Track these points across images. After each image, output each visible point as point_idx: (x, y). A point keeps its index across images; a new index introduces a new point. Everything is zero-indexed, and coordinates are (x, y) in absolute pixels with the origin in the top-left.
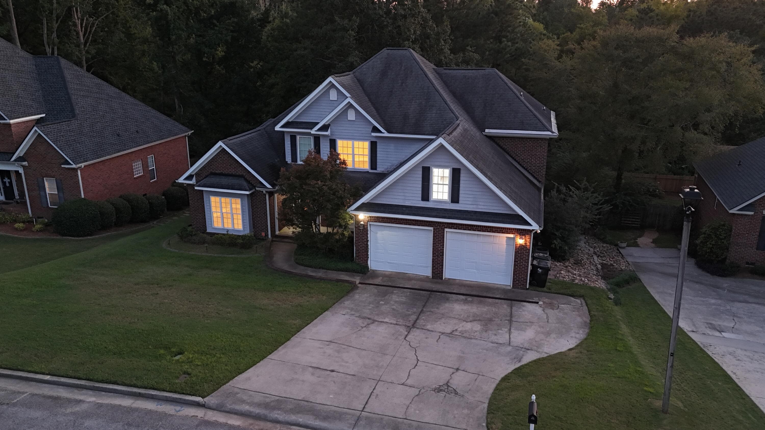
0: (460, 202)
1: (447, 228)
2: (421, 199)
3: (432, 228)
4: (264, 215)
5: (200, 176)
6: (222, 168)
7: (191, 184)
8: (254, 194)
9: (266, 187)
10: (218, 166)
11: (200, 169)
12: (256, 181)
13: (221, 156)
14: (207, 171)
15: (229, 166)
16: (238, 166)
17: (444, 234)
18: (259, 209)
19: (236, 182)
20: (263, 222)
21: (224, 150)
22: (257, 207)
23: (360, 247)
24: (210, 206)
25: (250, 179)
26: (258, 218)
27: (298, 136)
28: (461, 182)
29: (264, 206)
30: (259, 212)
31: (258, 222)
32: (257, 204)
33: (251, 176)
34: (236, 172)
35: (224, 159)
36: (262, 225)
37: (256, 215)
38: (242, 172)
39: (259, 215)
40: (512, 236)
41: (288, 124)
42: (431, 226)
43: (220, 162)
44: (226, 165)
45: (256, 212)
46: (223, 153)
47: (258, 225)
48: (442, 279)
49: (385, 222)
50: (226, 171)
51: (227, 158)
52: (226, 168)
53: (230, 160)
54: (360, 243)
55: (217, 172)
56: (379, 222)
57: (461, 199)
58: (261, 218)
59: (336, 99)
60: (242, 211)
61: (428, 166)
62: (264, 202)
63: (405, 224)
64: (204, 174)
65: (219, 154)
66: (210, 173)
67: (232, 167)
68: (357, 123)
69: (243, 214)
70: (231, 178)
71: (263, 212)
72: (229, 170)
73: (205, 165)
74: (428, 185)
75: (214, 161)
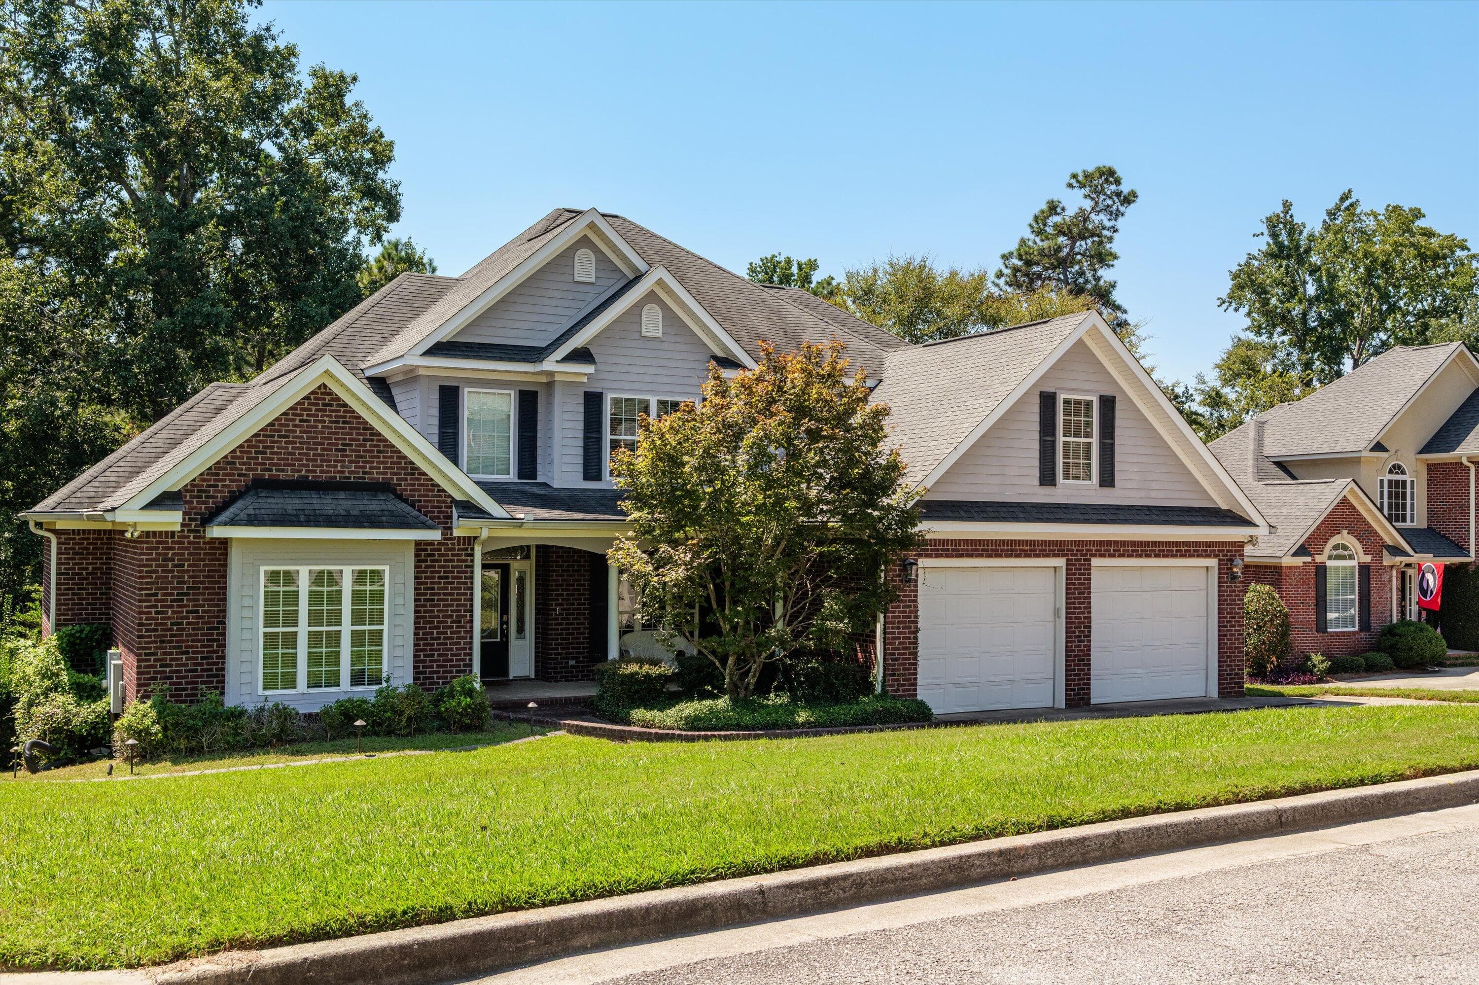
0: (1117, 483)
1: (1094, 556)
2: (1036, 481)
3: (1061, 562)
4: (457, 627)
5: (207, 497)
6: (307, 460)
7: (154, 533)
8: (426, 550)
9: (489, 514)
10: (289, 454)
11: (210, 468)
12: (438, 502)
13: (308, 415)
14: (240, 475)
15: (337, 450)
16: (372, 451)
17: (1090, 574)
18: (439, 606)
19: (374, 505)
20: (452, 655)
21: (322, 393)
22: (433, 600)
23: (900, 643)
24: (253, 608)
25: (414, 496)
26: (432, 639)
27: (466, 390)
28: (1118, 432)
29: (458, 594)
30: (438, 617)
31: (433, 655)
32: (433, 589)
33: (419, 485)
34: (364, 473)
35: (316, 427)
36: (445, 666)
37: (425, 628)
38: (386, 473)
39: (438, 628)
40: (1213, 562)
41: (440, 349)
42: (1063, 556)
43: (302, 437)
44: (322, 449)
45: (425, 617)
46: (317, 404)
47: (432, 667)
48: (1088, 704)
49: (961, 556)
50: (322, 472)
51: (331, 422)
52: (322, 461)
53: (344, 428)
54: (898, 628)
55: (282, 476)
56: (947, 556)
57: (1117, 475)
58: (445, 638)
59: (593, 280)
60: (393, 615)
61: (1053, 390)
62: (461, 578)
63: (1007, 556)
64: (223, 486)
65: (302, 409)
66: (254, 480)
67: (346, 456)
68: (666, 346)
69: (393, 626)
70: (342, 495)
71: (451, 616)
72: (336, 466)
73: (234, 451)
74: (1053, 443)
75: (273, 436)
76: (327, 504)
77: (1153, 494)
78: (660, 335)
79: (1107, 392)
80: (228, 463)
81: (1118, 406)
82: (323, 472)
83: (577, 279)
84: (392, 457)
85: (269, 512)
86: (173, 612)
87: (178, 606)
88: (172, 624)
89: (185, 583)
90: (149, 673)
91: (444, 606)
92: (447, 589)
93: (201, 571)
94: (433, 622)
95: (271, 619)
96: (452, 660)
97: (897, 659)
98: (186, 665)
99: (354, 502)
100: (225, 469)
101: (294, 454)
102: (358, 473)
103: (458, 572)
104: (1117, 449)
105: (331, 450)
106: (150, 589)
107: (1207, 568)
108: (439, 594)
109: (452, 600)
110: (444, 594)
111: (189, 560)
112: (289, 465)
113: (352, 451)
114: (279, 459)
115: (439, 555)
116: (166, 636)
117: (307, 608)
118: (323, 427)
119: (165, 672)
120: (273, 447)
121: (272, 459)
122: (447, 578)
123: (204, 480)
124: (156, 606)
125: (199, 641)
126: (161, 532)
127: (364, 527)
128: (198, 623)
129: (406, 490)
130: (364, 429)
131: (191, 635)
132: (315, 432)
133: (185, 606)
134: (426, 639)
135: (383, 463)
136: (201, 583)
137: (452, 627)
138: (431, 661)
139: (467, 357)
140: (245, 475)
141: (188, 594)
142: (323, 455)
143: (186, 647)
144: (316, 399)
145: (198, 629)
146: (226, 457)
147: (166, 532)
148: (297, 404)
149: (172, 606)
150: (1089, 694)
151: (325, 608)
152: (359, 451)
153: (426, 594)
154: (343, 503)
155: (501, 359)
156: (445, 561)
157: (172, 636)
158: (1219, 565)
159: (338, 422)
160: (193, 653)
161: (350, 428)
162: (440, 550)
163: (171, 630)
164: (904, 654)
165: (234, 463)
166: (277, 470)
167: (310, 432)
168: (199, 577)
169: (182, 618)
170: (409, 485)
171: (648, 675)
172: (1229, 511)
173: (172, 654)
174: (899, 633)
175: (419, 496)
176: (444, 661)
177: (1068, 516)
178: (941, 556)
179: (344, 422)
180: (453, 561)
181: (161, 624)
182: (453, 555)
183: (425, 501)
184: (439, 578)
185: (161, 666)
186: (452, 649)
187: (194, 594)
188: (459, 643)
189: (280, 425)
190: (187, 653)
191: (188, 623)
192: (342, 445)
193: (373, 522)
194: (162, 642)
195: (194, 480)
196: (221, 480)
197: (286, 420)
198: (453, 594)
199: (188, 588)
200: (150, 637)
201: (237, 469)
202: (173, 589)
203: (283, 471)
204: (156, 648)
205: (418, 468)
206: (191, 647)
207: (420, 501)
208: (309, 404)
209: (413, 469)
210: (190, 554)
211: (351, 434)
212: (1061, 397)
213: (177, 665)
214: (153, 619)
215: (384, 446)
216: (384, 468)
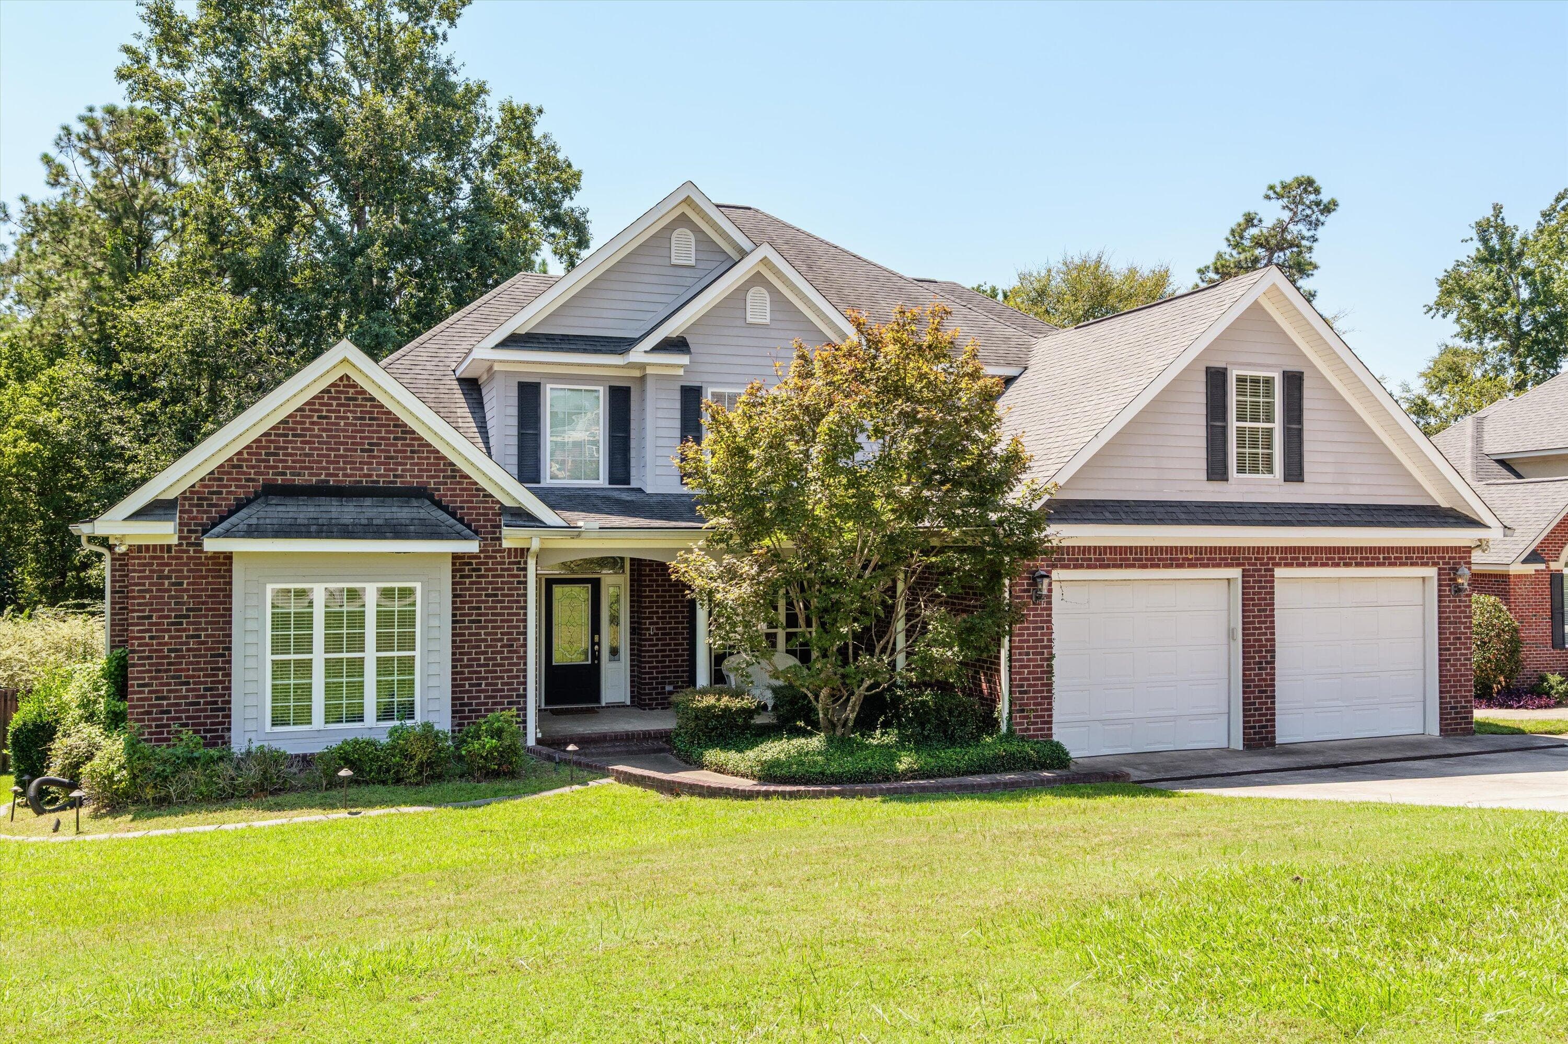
0: (1307, 477)
1: (1279, 565)
2: (1203, 475)
4: (509, 652)
5: (209, 505)
6: (327, 462)
7: (147, 547)
8: (471, 564)
9: (541, 522)
10: (306, 455)
11: (212, 473)
12: (484, 508)
13: (328, 411)
14: (248, 480)
15: (362, 451)
16: (405, 451)
17: (1272, 587)
18: (486, 627)
19: (401, 512)
20: (503, 684)
21: (344, 386)
22: (480, 621)
23: (1029, 673)
24: (259, 632)
25: (456, 502)
26: (479, 666)
27: (549, 386)
28: (1306, 415)
29: (508, 614)
30: (486, 640)
31: (480, 685)
32: (479, 608)
33: (462, 490)
34: (395, 476)
35: (338, 424)
36: (495, 697)
37: (470, 653)
38: (422, 477)
39: (486, 653)
40: (1431, 572)
41: (514, 341)
42: (1238, 565)
43: (321, 436)
44: (345, 450)
45: (470, 641)
46: (339, 399)
47: (479, 698)
48: (1273, 744)
49: (1107, 566)
50: (345, 475)
51: (355, 418)
52: (344, 463)
53: (370, 425)
54: (1028, 654)
55: (298, 480)
56: (1089, 567)
57: (1307, 468)
58: (494, 665)
59: (693, 263)
60: (427, 639)
61: (1223, 365)
62: (513, 595)
63: (1165, 566)
64: (228, 493)
65: (321, 404)
66: (264, 486)
67: (374, 457)
68: (773, 334)
69: (427, 652)
70: (368, 501)
71: (501, 640)
72: (362, 469)
73: (240, 453)
74: (1224, 429)
75: (287, 435)
76: (347, 512)
77: (1353, 490)
78: (768, 321)
79: (1293, 366)
80: (234, 467)
81: (1307, 383)
82: (344, 477)
83: (674, 261)
84: (428, 458)
85: (275, 521)
86: (170, 637)
87: (177, 630)
88: (170, 651)
89: (184, 603)
90: (143, 706)
91: (493, 628)
92: (496, 608)
93: (202, 590)
94: (480, 647)
95: (280, 645)
96: (503, 690)
97: (1026, 692)
98: (186, 697)
99: (380, 509)
100: (230, 473)
101: (311, 455)
102: (389, 476)
103: (509, 589)
104: (1306, 436)
105: (356, 450)
106: (144, 611)
107: (1424, 578)
108: (487, 614)
109: (502, 621)
110: (493, 615)
111: (189, 577)
112: (306, 468)
113: (382, 451)
114: (293, 462)
115: (486, 570)
116: (163, 664)
117: (323, 632)
118: (346, 424)
119: (161, 705)
120: (287, 448)
121: (286, 461)
122: (496, 595)
123: (205, 486)
124: (150, 631)
125: (201, 670)
126: (155, 546)
127: (385, 538)
128: (200, 650)
129: (446, 496)
130: (395, 426)
131: (191, 663)
132: (337, 430)
133: (185, 630)
134: (472, 666)
135: (417, 464)
136: (203, 603)
137: (502, 652)
138: (477, 691)
139: (546, 349)
140: (253, 480)
141: (188, 617)
142: (347, 456)
143: (186, 677)
144: (337, 392)
145: (200, 656)
146: (231, 459)
147: (162, 546)
148: (314, 398)
149: (170, 631)
150: (1274, 732)
151: (345, 631)
152: (389, 451)
153: (471, 615)
154: (370, 510)
155: (585, 351)
156: (493, 576)
157: (169, 664)
158: (1439, 574)
159: (363, 419)
160: (195, 683)
161: (378, 425)
162: (487, 564)
163: (168, 657)
164: (1035, 685)
165: (241, 467)
166: (292, 474)
167: (331, 430)
168: (201, 597)
169: (181, 644)
170: (449, 489)
171: (727, 709)
172: (1452, 509)
173: (169, 684)
174: (1029, 660)
175: (461, 502)
176: (493, 691)
177: (1243, 517)
178: (1081, 567)
179: (370, 419)
180: (502, 576)
181: (156, 651)
182: (502, 570)
183: (469, 508)
184: (486, 595)
185: (157, 698)
186: (502, 678)
187: (194, 617)
188: (512, 671)
189: (295, 422)
190: (188, 683)
191: (188, 650)
192: (369, 444)
193: (398, 532)
194: (158, 671)
195: (193, 486)
196: (226, 486)
197: (302, 416)
198: (503, 615)
199: (188, 610)
200: (144, 665)
201: (245, 473)
202: (170, 610)
203: (299, 475)
204: (151, 678)
205: (460, 471)
206: (193, 677)
207: (462, 508)
208: (329, 398)
209: (453, 471)
210: (189, 571)
211: (380, 432)
212: (1233, 375)
213: (175, 698)
214: (147, 645)
215: (419, 445)
216: (420, 470)
